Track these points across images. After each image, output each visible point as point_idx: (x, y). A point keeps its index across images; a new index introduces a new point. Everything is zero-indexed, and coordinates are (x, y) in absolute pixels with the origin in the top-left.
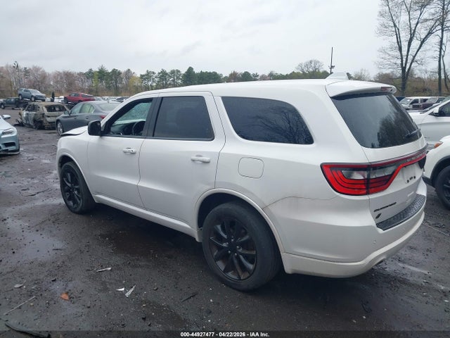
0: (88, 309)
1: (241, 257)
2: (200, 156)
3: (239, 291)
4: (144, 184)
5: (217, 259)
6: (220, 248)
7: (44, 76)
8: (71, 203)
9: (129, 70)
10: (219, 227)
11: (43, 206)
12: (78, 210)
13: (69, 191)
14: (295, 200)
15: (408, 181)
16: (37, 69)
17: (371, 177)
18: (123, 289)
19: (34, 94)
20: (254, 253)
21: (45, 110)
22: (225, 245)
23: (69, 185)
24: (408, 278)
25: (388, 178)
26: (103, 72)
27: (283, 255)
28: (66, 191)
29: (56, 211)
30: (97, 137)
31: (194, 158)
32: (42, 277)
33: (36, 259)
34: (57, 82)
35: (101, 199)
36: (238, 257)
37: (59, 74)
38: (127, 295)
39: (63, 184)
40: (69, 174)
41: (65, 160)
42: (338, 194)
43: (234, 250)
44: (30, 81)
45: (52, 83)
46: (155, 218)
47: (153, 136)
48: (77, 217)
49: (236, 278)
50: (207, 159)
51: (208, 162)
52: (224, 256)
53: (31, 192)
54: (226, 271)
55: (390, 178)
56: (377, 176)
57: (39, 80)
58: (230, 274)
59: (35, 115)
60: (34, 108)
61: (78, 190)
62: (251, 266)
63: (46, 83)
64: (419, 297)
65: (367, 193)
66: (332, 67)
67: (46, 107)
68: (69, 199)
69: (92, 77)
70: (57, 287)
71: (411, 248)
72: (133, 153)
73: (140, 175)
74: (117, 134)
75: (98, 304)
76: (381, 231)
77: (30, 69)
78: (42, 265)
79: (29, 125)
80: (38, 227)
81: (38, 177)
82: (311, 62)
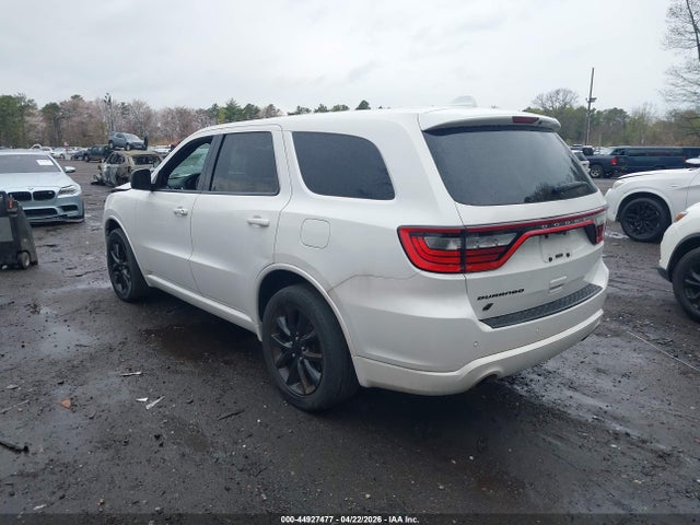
0: (88, 421)
1: (306, 362)
2: (258, 217)
3: (304, 410)
4: (197, 259)
5: (280, 366)
6: (284, 349)
7: (149, 116)
8: (119, 287)
9: (271, 106)
10: (282, 320)
11: (85, 291)
12: (126, 297)
13: (117, 269)
14: (365, 278)
15: (550, 260)
16: (139, 105)
17: (468, 248)
18: (145, 399)
19: (129, 141)
20: (320, 356)
21: (132, 162)
22: (288, 345)
23: (118, 261)
24: (569, 412)
25: (503, 250)
26: (234, 108)
27: (354, 358)
28: (115, 270)
29: (100, 297)
30: (147, 192)
31: (252, 219)
32: (46, 378)
33: (49, 356)
34: (166, 123)
35: (155, 281)
36: (302, 362)
37: (170, 112)
38: (148, 407)
39: (111, 261)
40: (117, 246)
41: (112, 225)
42: (419, 271)
43: (299, 353)
44: (129, 122)
45: (159, 125)
46: (212, 307)
47: (211, 189)
48: (125, 305)
49: (300, 392)
50: (264, 220)
51: (267, 226)
52: (288, 362)
53: (77, 272)
54: (290, 382)
55: (505, 252)
56: (482, 246)
57: (141, 122)
58: (294, 388)
59: (119, 169)
60: (119, 159)
61: (127, 267)
62: (317, 375)
63: (152, 125)
64: (574, 438)
65: (463, 272)
66: (591, 100)
67: (134, 157)
68: (118, 282)
69: (217, 116)
70: (62, 391)
71: (599, 370)
72: (184, 215)
73: (192, 245)
74: (177, 188)
75: (104, 415)
76: (487, 328)
77: (129, 105)
78: (54, 363)
79: (111, 183)
80: (67, 317)
81: (95, 253)
82: (557, 92)
